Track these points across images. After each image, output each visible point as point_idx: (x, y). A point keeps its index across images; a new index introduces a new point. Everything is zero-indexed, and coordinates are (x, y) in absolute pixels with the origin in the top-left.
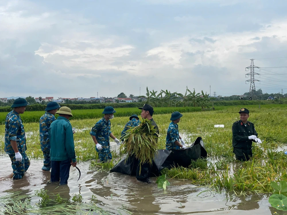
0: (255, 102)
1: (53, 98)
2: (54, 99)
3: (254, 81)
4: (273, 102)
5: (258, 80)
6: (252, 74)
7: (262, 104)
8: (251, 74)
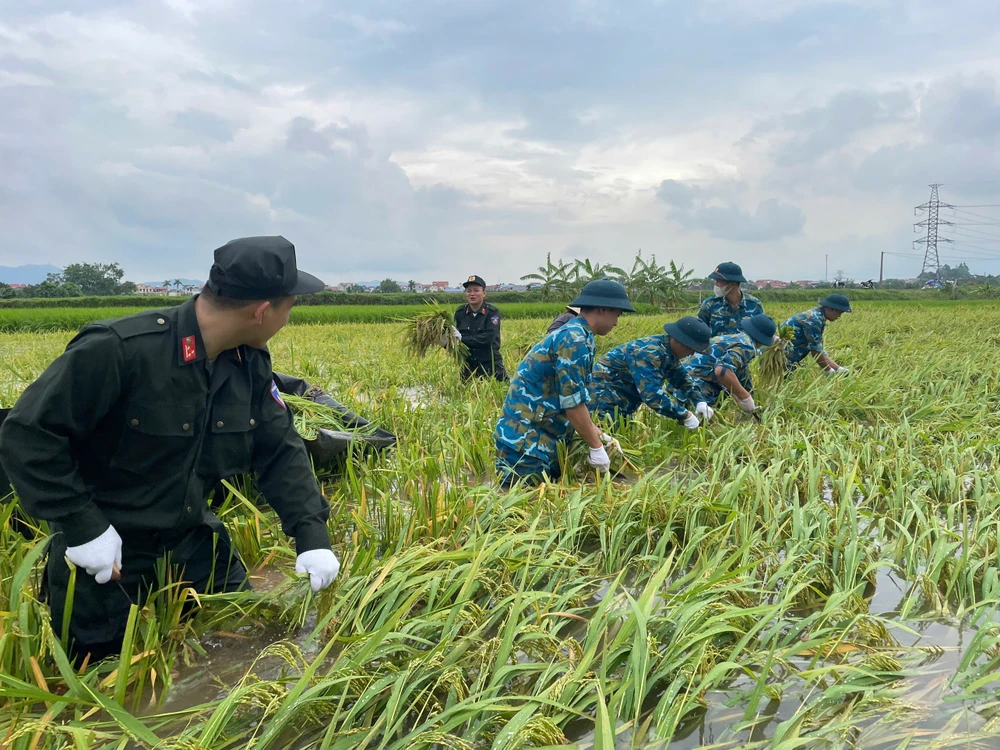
0: (879, 295)
1: (447, 283)
2: (449, 286)
3: (936, 241)
4: (936, 296)
5: (948, 240)
6: (933, 224)
7: (901, 299)
8: (929, 224)
